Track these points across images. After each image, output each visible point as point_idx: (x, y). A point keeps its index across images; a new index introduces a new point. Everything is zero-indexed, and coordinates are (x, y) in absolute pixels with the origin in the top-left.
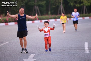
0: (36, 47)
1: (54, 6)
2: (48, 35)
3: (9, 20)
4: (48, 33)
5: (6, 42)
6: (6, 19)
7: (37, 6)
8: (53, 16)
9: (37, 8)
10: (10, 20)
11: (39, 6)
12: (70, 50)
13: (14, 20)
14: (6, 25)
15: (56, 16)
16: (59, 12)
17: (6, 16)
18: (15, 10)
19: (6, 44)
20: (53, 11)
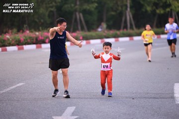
0: (79, 93)
1: (113, 13)
2: (107, 67)
3: (24, 40)
4: (108, 64)
5: (18, 83)
6: (19, 37)
7: (80, 12)
8: (111, 32)
9: (79, 16)
10: (27, 40)
11: (85, 12)
12: (145, 98)
13: (35, 41)
14: (19, 49)
15: (118, 32)
16: (123, 25)
17: (19, 33)
18: (37, 21)
19: (19, 87)
20: (111, 23)
